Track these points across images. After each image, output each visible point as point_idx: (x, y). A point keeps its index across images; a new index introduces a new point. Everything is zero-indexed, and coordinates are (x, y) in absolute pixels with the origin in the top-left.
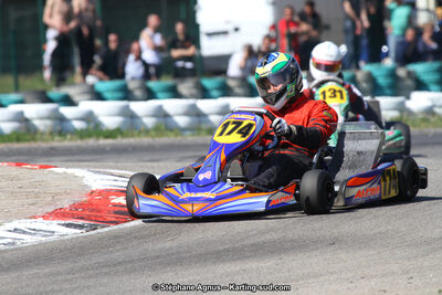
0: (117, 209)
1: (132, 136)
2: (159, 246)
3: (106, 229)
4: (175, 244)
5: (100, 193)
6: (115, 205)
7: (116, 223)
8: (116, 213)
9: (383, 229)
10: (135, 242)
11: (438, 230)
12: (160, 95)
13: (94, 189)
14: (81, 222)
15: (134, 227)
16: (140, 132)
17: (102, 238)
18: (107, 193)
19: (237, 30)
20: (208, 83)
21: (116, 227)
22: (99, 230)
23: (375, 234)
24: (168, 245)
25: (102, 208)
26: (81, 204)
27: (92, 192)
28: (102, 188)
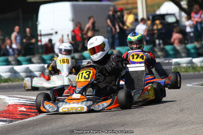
0: (21, 113)
1: (16, 81)
2: (43, 129)
3: (17, 122)
4: (50, 128)
5: (13, 105)
6: (20, 111)
7: (22, 119)
8: (21, 114)
9: (145, 119)
10: (32, 128)
11: (170, 118)
12: (23, 63)
13: (10, 104)
14: (5, 119)
15: (30, 121)
16: (19, 80)
17: (16, 126)
18: (16, 106)
19: (56, 33)
20: (45, 57)
21: (22, 121)
22: (14, 123)
23: (142, 121)
24: (47, 128)
25: (14, 112)
26: (5, 111)
27: (9, 105)
28: (14, 103)
